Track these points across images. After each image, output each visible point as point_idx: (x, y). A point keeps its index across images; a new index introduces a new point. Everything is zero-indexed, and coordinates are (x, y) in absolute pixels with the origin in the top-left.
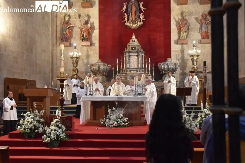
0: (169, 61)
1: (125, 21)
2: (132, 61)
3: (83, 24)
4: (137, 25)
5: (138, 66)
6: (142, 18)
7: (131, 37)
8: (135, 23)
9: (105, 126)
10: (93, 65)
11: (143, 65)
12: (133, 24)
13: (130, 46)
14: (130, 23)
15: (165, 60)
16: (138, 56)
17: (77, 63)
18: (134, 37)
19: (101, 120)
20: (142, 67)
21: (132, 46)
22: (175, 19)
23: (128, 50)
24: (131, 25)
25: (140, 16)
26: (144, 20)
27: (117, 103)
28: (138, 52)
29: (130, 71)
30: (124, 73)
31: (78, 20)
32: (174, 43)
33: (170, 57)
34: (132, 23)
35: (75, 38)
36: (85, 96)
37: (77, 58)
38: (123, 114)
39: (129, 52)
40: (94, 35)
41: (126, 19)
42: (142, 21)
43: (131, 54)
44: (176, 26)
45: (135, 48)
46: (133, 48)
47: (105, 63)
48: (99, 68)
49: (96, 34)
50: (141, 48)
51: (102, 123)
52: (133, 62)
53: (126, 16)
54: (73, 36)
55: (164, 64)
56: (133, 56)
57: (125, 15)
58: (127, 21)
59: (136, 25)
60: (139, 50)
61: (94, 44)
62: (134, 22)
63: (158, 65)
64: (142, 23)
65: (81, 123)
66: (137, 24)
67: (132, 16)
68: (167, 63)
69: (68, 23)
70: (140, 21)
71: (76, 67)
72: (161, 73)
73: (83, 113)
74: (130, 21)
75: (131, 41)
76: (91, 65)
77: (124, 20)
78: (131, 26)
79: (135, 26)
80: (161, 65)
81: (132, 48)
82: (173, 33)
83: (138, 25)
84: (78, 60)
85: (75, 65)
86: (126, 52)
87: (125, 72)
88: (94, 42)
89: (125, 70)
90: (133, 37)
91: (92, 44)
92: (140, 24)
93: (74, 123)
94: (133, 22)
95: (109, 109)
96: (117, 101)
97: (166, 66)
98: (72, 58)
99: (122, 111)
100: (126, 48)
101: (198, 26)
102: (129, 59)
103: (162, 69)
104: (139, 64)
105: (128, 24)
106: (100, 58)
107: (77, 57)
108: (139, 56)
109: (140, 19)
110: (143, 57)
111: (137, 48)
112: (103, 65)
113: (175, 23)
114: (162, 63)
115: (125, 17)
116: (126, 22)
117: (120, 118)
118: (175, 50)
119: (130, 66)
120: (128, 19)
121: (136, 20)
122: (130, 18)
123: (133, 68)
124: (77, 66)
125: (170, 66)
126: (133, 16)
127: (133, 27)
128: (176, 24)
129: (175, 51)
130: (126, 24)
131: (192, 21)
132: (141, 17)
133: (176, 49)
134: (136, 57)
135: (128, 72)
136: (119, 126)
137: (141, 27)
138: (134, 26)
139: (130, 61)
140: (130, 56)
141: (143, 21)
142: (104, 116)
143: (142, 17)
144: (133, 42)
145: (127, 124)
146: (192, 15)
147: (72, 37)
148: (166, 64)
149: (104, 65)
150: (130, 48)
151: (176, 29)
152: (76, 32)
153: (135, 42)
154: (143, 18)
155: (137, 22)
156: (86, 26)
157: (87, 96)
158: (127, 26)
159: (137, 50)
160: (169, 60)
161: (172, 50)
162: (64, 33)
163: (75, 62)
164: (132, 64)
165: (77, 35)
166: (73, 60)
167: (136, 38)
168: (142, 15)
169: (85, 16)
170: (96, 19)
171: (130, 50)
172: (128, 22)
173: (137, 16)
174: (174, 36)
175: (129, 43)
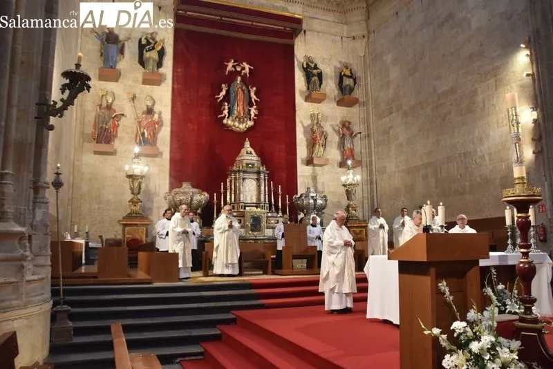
1: (223, 115)
2: (247, 188)
3: (143, 113)
5: (259, 198)
6: (253, 115)
7: (242, 146)
8: (243, 122)
10: (178, 193)
11: (267, 196)
12: (240, 122)
13: (245, 162)
16: (258, 180)
18: (247, 144)
20: (265, 201)
21: (248, 162)
22: (302, 122)
23: (241, 168)
24: (237, 124)
25: (250, 110)
26: (255, 118)
28: (258, 173)
29: (245, 207)
31: (129, 105)
32: (302, 163)
35: (121, 139)
39: (244, 172)
41: (226, 112)
42: (252, 119)
43: (246, 176)
44: (304, 136)
45: (253, 165)
46: (250, 166)
48: (192, 198)
49: (165, 134)
52: (249, 191)
53: (226, 107)
54: (119, 135)
56: (250, 180)
58: (227, 116)
59: (245, 124)
61: (161, 153)
64: (253, 123)
66: (247, 124)
67: (238, 108)
70: (250, 120)
71: (138, 196)
74: (233, 116)
75: (244, 151)
77: (222, 113)
78: (234, 126)
79: (243, 127)
81: (247, 164)
82: (299, 146)
83: (247, 126)
84: (141, 181)
85: (136, 192)
88: (160, 150)
91: (157, 154)
92: (250, 123)
98: (130, 176)
101: (336, 138)
105: (230, 122)
109: (250, 115)
111: (256, 165)
113: (302, 129)
115: (224, 109)
116: (224, 117)
118: (303, 174)
119: (245, 198)
120: (230, 113)
121: (245, 115)
122: (235, 112)
123: (249, 201)
126: (241, 108)
127: (238, 128)
128: (304, 132)
129: (303, 176)
130: (225, 121)
131: (328, 128)
132: (252, 113)
133: (305, 174)
134: (254, 183)
135: (242, 208)
137: (250, 129)
138: (241, 126)
140: (244, 179)
141: (254, 120)
144: (247, 153)
146: (327, 121)
147: (115, 136)
149: (200, 194)
150: (245, 165)
151: (304, 139)
152: (127, 126)
153: (251, 153)
154: (256, 115)
155: (246, 119)
156: (149, 116)
158: (226, 125)
159: (256, 169)
161: (298, 174)
162: (104, 126)
165: (127, 133)
166: (131, 180)
167: (252, 147)
168: (255, 109)
169: (148, 98)
170: (167, 107)
171: (245, 169)
172: (228, 118)
173: (247, 110)
174: (302, 152)
175: (240, 155)
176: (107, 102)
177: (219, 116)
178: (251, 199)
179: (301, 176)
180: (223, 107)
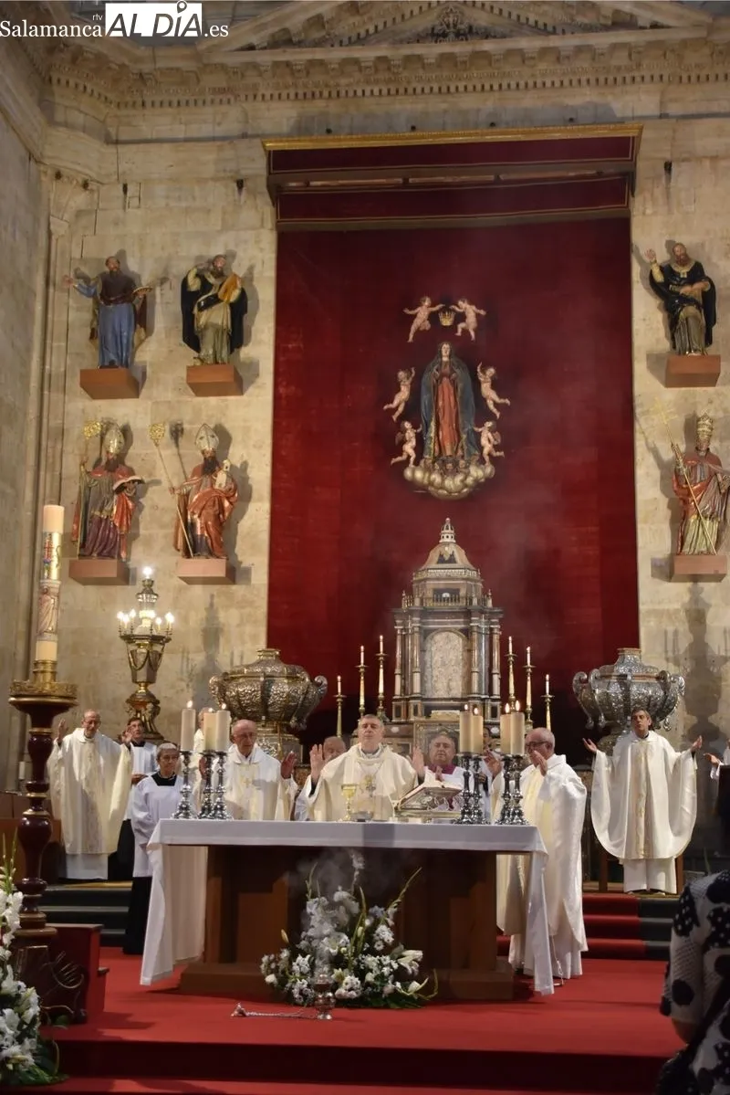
0: (629, 662)
1: (404, 457)
2: (437, 658)
3: (194, 473)
4: (462, 481)
5: (468, 684)
6: (487, 448)
7: (435, 541)
8: (456, 471)
9: (288, 999)
10: (233, 678)
11: (496, 678)
12: (444, 473)
13: (431, 585)
14: (429, 470)
15: (612, 658)
16: (467, 633)
17: (152, 664)
18: (448, 536)
19: (265, 959)
20: (490, 691)
21: (441, 584)
22: (654, 452)
23: (417, 602)
24: (436, 478)
25: (479, 435)
26: (498, 454)
27: (358, 864)
28: (467, 614)
29: (427, 713)
30: (394, 721)
31: (169, 452)
32: (653, 575)
33: (635, 643)
34: (437, 466)
35: (149, 543)
36: (177, 816)
37: (156, 639)
38: (392, 928)
39: (425, 613)
40: (245, 525)
41: (409, 448)
42: (487, 458)
43: (433, 623)
44: (664, 490)
45: (454, 592)
46: (446, 595)
47: (297, 668)
48: (265, 690)
49: (256, 521)
50: (485, 592)
51: (271, 978)
52: (444, 664)
53: (410, 434)
54: (142, 531)
55: (603, 677)
56: (444, 635)
57: (405, 431)
58: (412, 459)
59: (459, 478)
60: (475, 601)
61: (247, 571)
62: (449, 466)
63: (572, 683)
64: (489, 469)
65: (146, 979)
66: (467, 475)
67: (441, 434)
68: (622, 670)
69: (116, 464)
70: (482, 461)
71: (150, 687)
72: (591, 723)
73: (162, 915)
74: (428, 457)
75: (434, 555)
76: (226, 674)
77: (400, 452)
78: (431, 483)
79: (453, 483)
80: (587, 681)
81: (438, 592)
82: (646, 522)
83: (470, 481)
84: (158, 648)
85: (142, 676)
86: (411, 612)
87: (398, 716)
88: (244, 565)
89: (398, 708)
90: (446, 540)
91: (234, 574)
92: (477, 473)
93: (102, 974)
94: (446, 465)
95: (314, 896)
96: (357, 849)
97: (615, 690)
98: (129, 638)
99: (391, 910)
100: (410, 592)
102: (423, 650)
103: (593, 701)
104: (475, 677)
105: (419, 475)
106: (271, 643)
107: (155, 633)
108: (475, 636)
109: (481, 448)
110: (496, 638)
111: (463, 593)
112: (287, 678)
113: (656, 473)
114: (595, 672)
115: (404, 442)
116: (406, 462)
117: (374, 953)
118: (657, 607)
119: (428, 685)
120: (420, 448)
121: (460, 453)
122: (431, 445)
123: (442, 693)
124: (151, 680)
125: (634, 689)
126: (446, 432)
127: (442, 487)
128: (662, 478)
129: (659, 614)
130: (408, 473)
132: (484, 441)
133: (665, 606)
134: (458, 642)
135: (416, 713)
136: (370, 998)
137: (481, 488)
138: (449, 483)
139: (427, 658)
140: (426, 634)
141: (493, 460)
142: (284, 935)
143: (487, 440)
144: (441, 560)
145: (415, 986)
147: (136, 536)
148: (614, 680)
149: (292, 678)
150: (430, 594)
151: (663, 502)
152: (158, 513)
153: (452, 560)
154: (496, 448)
155: (462, 463)
156: (206, 480)
157: (187, 815)
158: (412, 484)
159: (463, 603)
160: (629, 655)
161: (643, 608)
162: (97, 513)
163: (141, 659)
164: (436, 673)
165: (163, 526)
166: (132, 647)
167: (461, 540)
168: (491, 430)
169: (203, 434)
170: (260, 447)
171: (430, 604)
172: (417, 463)
173: (464, 436)
174: (652, 538)
175: (423, 568)
176: (108, 452)
177: (394, 461)
178: (449, 689)
179: (649, 612)
180: (399, 435)
